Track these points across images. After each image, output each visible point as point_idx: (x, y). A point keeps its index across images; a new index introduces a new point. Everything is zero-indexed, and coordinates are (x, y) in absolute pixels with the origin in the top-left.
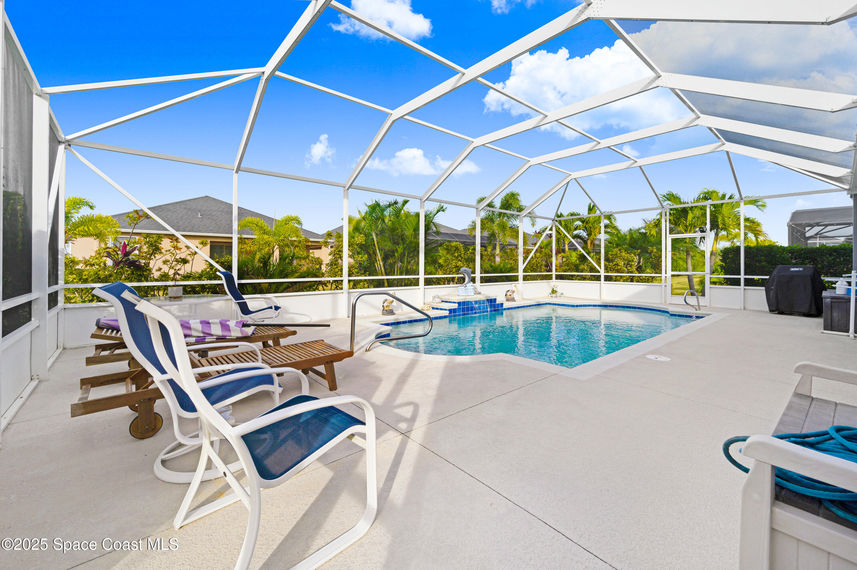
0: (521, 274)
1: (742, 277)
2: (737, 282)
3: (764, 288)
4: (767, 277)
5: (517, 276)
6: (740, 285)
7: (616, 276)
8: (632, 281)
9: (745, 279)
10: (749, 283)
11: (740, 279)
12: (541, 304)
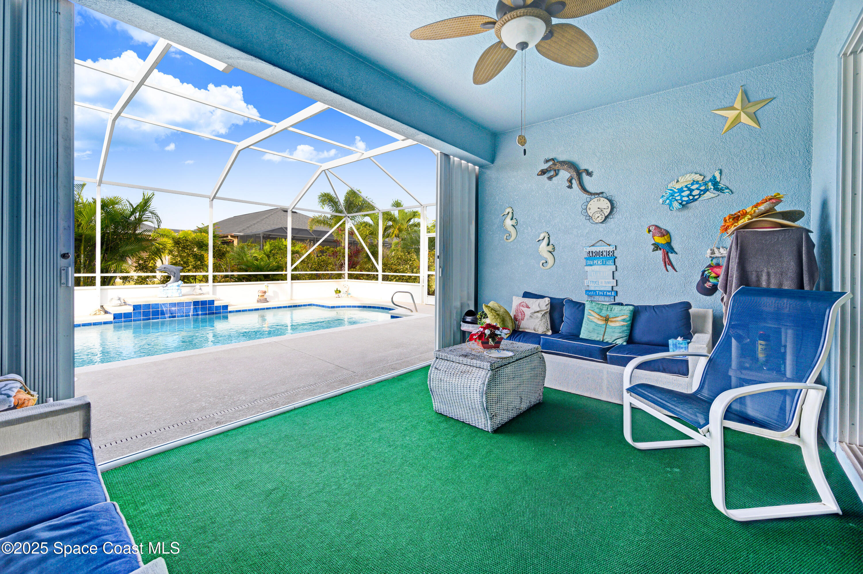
0: (289, 273)
5: (286, 275)
12: (299, 306)
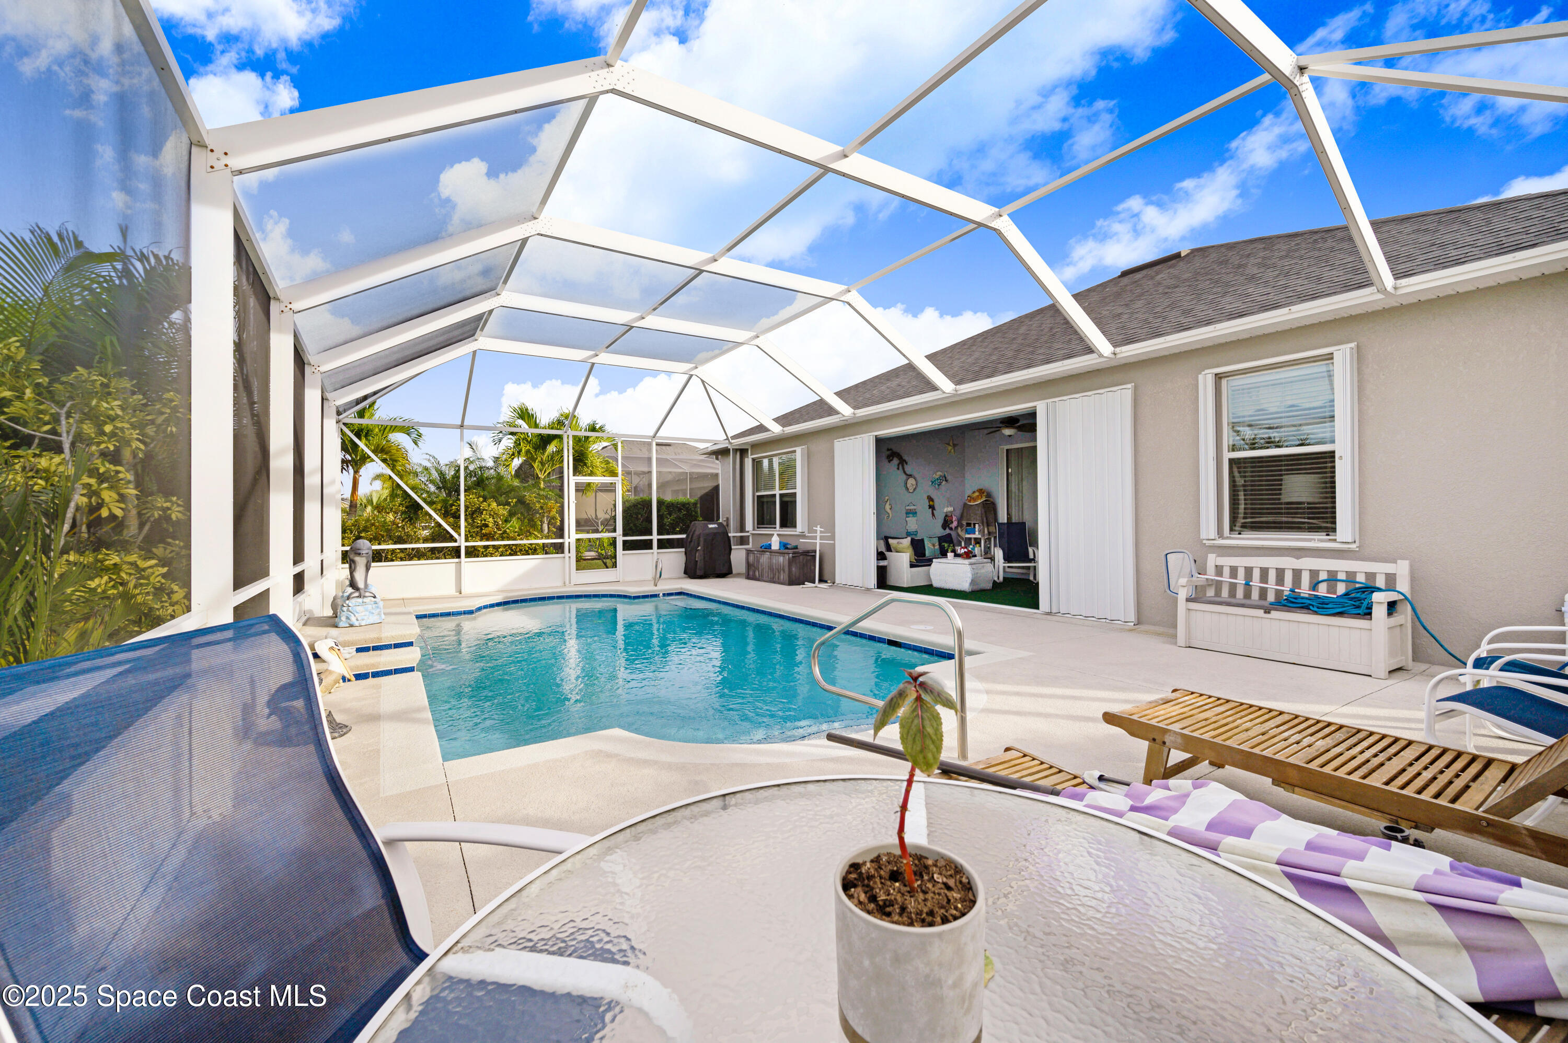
1: (655, 537)
2: (647, 545)
3: (683, 550)
4: (684, 536)
6: (651, 548)
7: (486, 547)
8: (514, 553)
9: (658, 540)
10: (662, 544)
11: (651, 541)
